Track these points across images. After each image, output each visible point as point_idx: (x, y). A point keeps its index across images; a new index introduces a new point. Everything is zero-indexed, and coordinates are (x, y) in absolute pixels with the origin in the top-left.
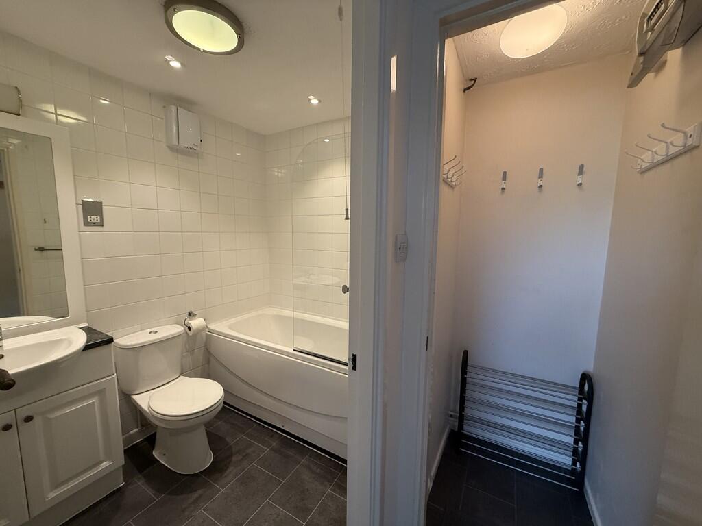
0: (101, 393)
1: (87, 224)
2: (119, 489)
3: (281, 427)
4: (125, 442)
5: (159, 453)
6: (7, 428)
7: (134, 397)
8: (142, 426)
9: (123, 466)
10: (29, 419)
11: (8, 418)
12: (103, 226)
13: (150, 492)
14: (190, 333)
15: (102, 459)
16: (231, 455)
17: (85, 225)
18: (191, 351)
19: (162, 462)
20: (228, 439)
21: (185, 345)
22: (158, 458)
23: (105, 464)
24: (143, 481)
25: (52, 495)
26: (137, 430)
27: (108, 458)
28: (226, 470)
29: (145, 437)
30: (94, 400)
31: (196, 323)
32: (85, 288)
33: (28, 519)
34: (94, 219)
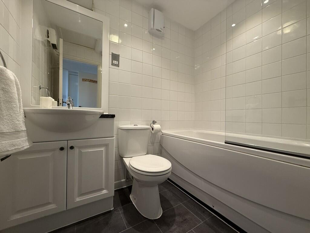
0: (106, 146)
1: (113, 64)
2: (110, 211)
3: (212, 207)
4: (116, 185)
5: (133, 197)
6: (62, 149)
7: (124, 158)
8: (127, 179)
9: (114, 196)
10: (72, 148)
11: (63, 144)
12: (119, 66)
13: (124, 221)
14: (153, 132)
15: (104, 187)
16: (174, 216)
17: (112, 65)
18: (153, 143)
19: (133, 203)
20: (172, 203)
21: (150, 139)
22: (131, 200)
23: (105, 192)
24: (122, 211)
25: (78, 199)
26: (124, 180)
27: (106, 188)
28: (172, 226)
29: (127, 186)
30: (103, 149)
31: (156, 126)
32: (109, 96)
33: (66, 210)
34: (115, 62)
